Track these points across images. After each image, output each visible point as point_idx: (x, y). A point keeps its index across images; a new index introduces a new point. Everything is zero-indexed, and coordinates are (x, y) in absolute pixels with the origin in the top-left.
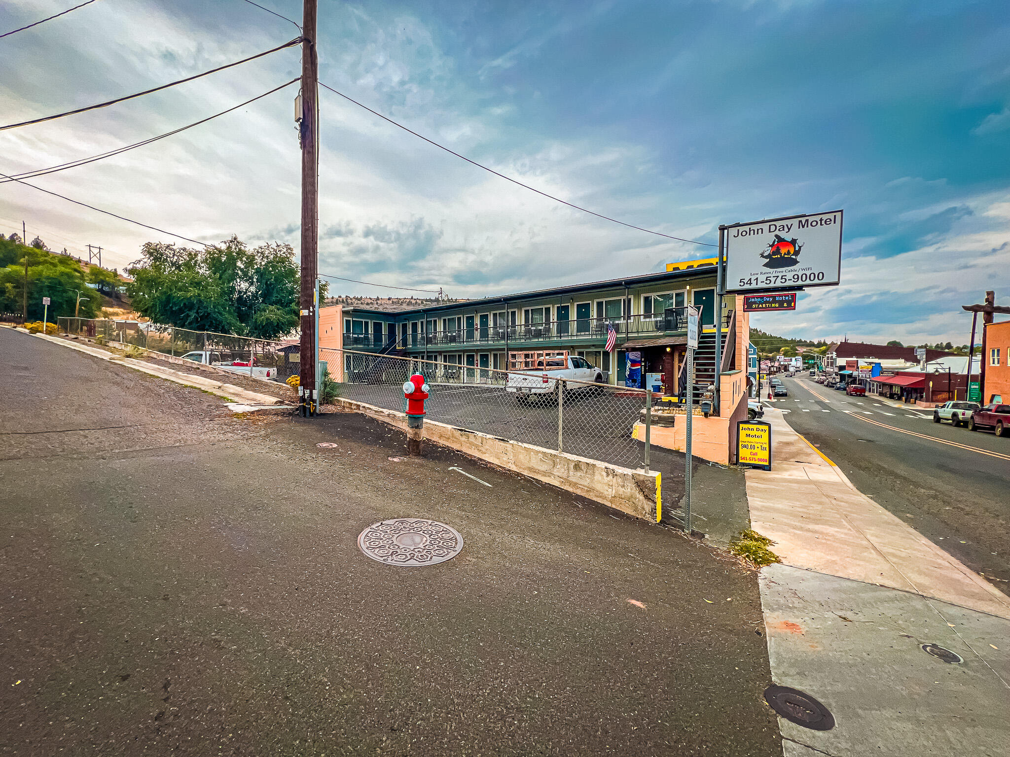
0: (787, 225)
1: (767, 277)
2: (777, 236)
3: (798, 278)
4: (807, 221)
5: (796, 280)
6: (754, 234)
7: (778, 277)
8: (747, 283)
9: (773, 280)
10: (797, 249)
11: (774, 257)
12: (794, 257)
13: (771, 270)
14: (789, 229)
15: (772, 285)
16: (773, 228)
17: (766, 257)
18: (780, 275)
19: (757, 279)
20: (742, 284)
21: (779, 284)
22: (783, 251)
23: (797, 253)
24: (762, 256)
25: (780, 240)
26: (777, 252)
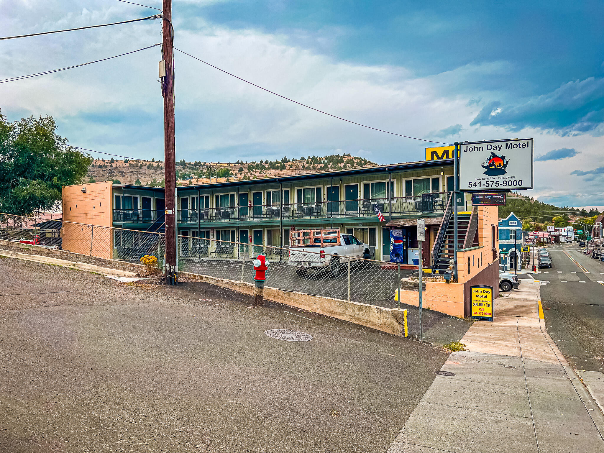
0: (498, 146)
1: (487, 182)
2: (492, 153)
3: (506, 183)
4: (511, 144)
5: (505, 185)
6: (477, 150)
7: (493, 182)
8: (473, 186)
9: (490, 183)
10: (505, 163)
11: (491, 167)
12: (503, 168)
13: (489, 177)
14: (500, 149)
15: (490, 187)
16: (489, 147)
17: (486, 167)
18: (495, 180)
19: (480, 183)
20: (470, 186)
21: (494, 187)
22: (496, 164)
23: (505, 166)
24: (483, 166)
25: (495, 156)
26: (493, 164)
